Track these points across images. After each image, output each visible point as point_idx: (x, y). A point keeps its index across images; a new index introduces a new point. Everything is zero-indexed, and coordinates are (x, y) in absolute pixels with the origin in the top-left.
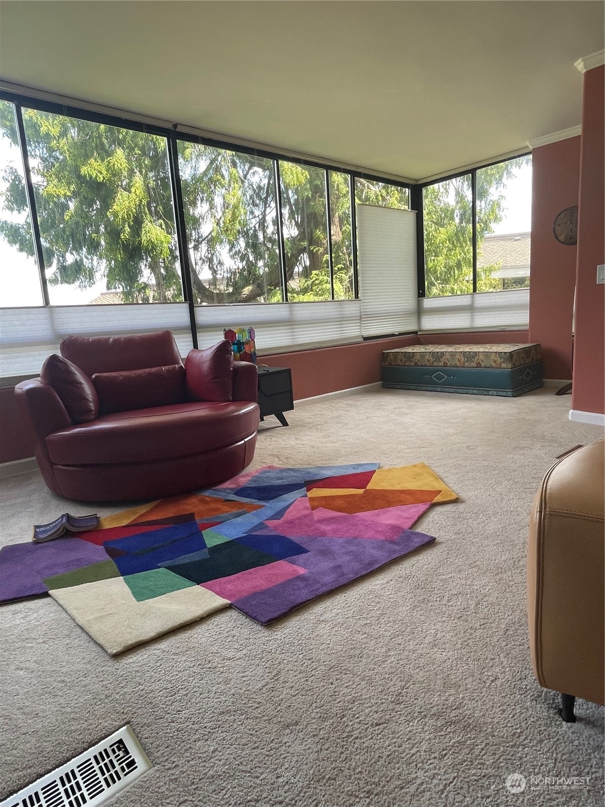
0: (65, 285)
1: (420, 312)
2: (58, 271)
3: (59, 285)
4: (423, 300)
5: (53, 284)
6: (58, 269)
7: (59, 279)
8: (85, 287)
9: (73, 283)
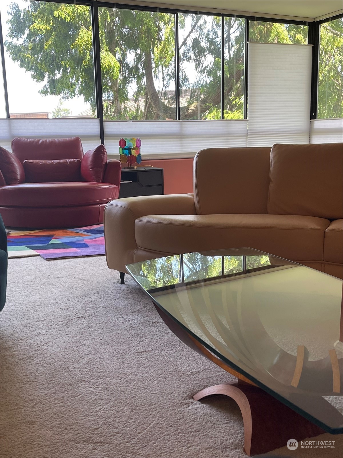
0: (53, 96)
1: (310, 131)
2: (48, 84)
3: (49, 96)
4: (313, 121)
5: (44, 95)
6: (48, 82)
7: (49, 91)
8: (68, 98)
9: (59, 94)
